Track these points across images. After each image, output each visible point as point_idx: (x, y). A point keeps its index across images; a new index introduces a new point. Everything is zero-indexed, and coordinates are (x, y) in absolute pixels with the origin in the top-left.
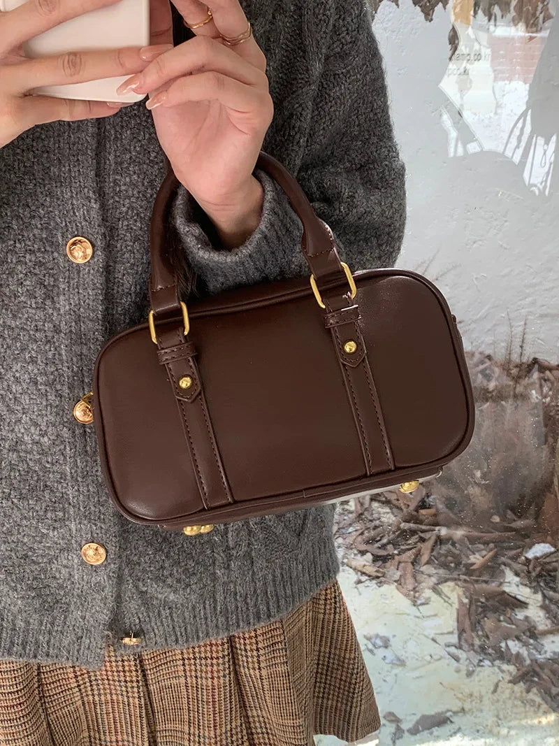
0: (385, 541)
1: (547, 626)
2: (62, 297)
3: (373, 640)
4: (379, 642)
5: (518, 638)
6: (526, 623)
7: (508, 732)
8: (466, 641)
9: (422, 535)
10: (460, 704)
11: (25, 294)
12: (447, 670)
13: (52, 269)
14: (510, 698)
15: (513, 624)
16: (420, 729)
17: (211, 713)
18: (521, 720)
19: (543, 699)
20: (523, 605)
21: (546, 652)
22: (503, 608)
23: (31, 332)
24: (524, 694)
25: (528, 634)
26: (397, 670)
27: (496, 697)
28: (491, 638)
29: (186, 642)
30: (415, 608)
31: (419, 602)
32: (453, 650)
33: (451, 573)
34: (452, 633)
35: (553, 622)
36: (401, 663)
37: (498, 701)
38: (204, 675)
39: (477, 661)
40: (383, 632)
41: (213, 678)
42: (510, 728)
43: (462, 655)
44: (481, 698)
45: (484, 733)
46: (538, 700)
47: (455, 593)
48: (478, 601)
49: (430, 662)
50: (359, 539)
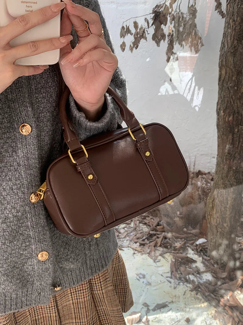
0: (144, 238)
1: (204, 269)
2: (19, 151)
3: (139, 275)
4: (141, 276)
5: (193, 274)
6: (196, 269)
7: (189, 310)
8: (174, 276)
9: (158, 236)
10: (171, 300)
11: (4, 152)
12: (167, 287)
13: (14, 139)
14: (190, 297)
15: (191, 269)
16: (156, 309)
17: (85, 312)
18: (194, 305)
19: (203, 297)
20: (195, 262)
21: (203, 279)
22: (187, 263)
23: (9, 168)
24: (195, 295)
25: (197, 272)
26: (148, 287)
27: (184, 297)
28: (183, 274)
29: (77, 283)
30: (155, 263)
31: (156, 261)
32: (169, 279)
33: (169, 250)
34: (168, 272)
35: (206, 268)
36: (149, 284)
37: (185, 298)
38: (80, 297)
39: (178, 283)
40: (143, 272)
41: (84, 298)
42: (190, 308)
43: (172, 281)
44: (179, 297)
45: (180, 310)
46: (200, 297)
47: (170, 257)
48: (178, 260)
49: (160, 284)
50: (135, 237)
